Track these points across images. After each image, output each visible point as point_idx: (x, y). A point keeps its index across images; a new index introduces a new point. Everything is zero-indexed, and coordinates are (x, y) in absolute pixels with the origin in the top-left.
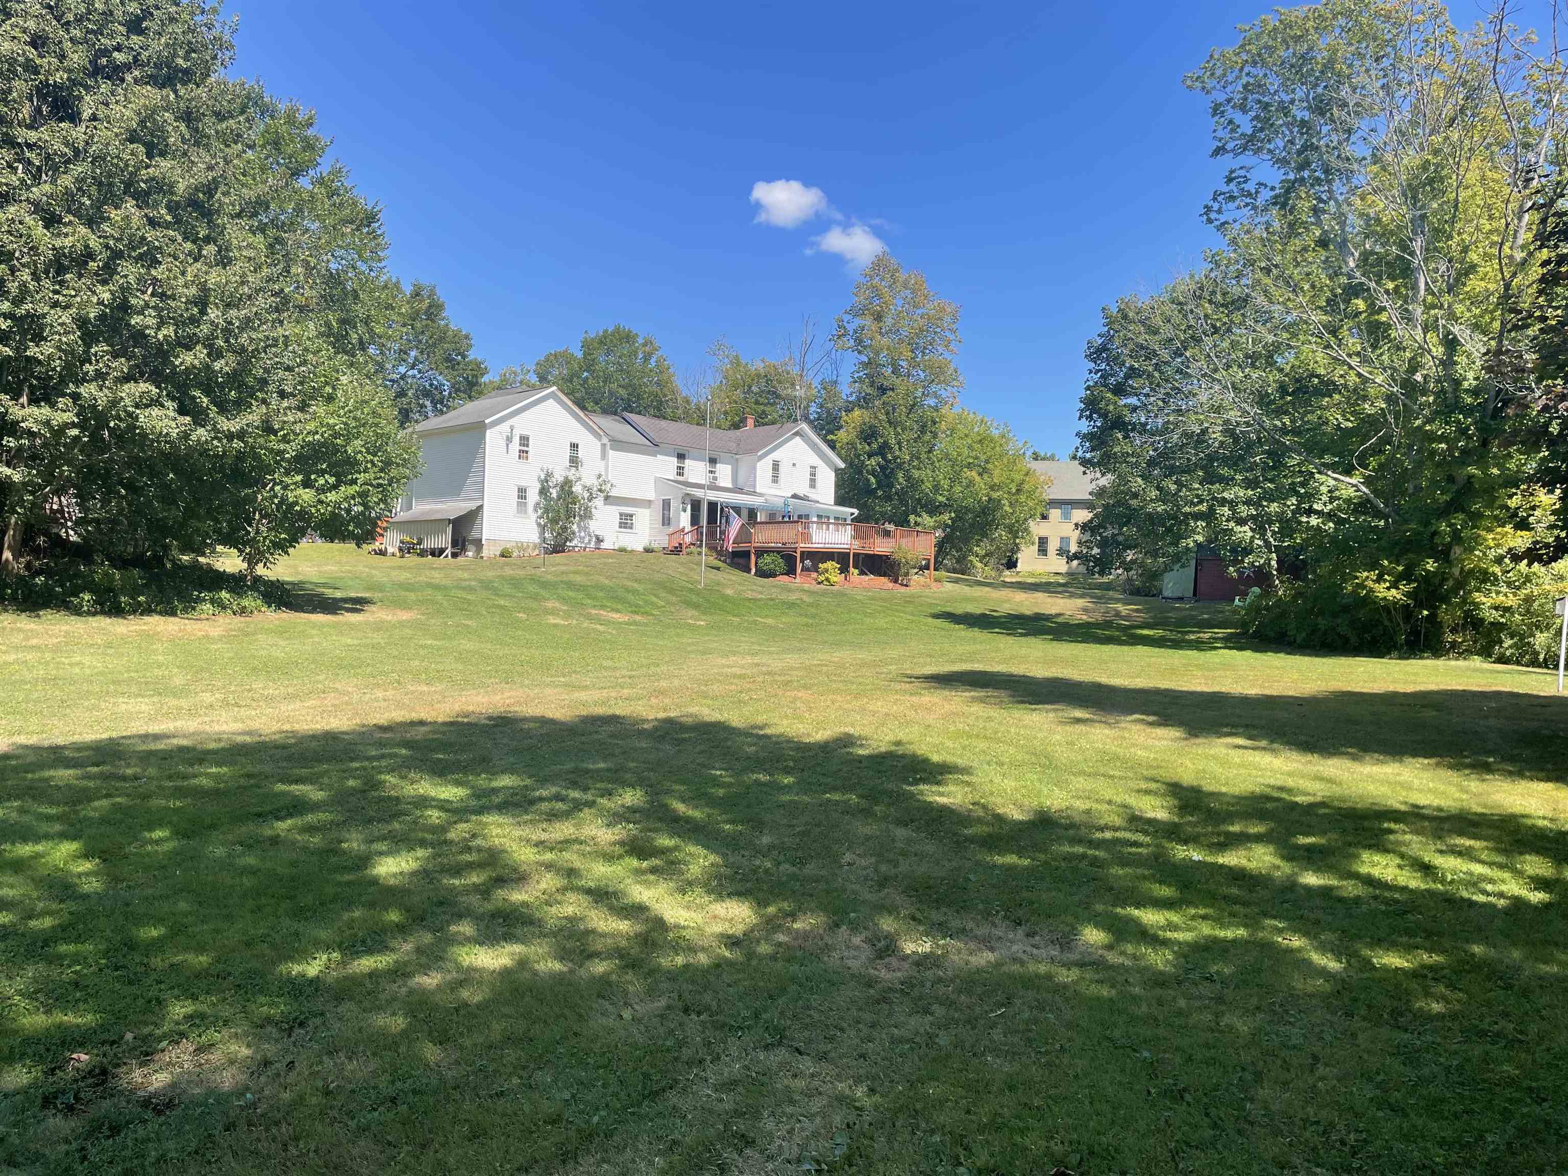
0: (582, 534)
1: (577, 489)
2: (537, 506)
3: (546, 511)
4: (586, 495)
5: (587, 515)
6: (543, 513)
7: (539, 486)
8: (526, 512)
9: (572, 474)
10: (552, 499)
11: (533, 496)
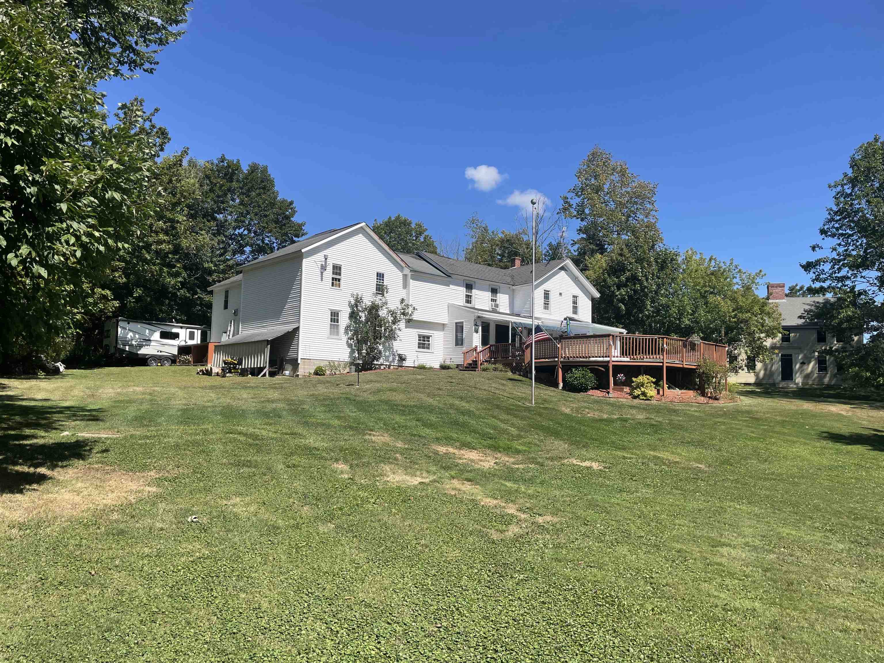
0: (387, 354)
1: (383, 313)
2: (347, 328)
3: (356, 333)
4: (390, 319)
5: (392, 336)
6: (353, 335)
7: (349, 310)
8: (338, 334)
9: (378, 300)
10: (361, 322)
11: (344, 320)
